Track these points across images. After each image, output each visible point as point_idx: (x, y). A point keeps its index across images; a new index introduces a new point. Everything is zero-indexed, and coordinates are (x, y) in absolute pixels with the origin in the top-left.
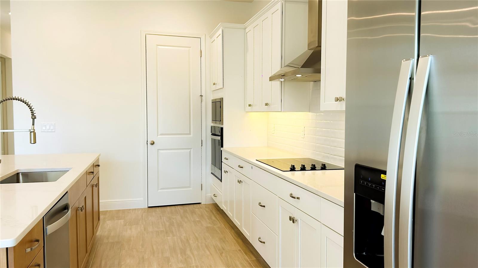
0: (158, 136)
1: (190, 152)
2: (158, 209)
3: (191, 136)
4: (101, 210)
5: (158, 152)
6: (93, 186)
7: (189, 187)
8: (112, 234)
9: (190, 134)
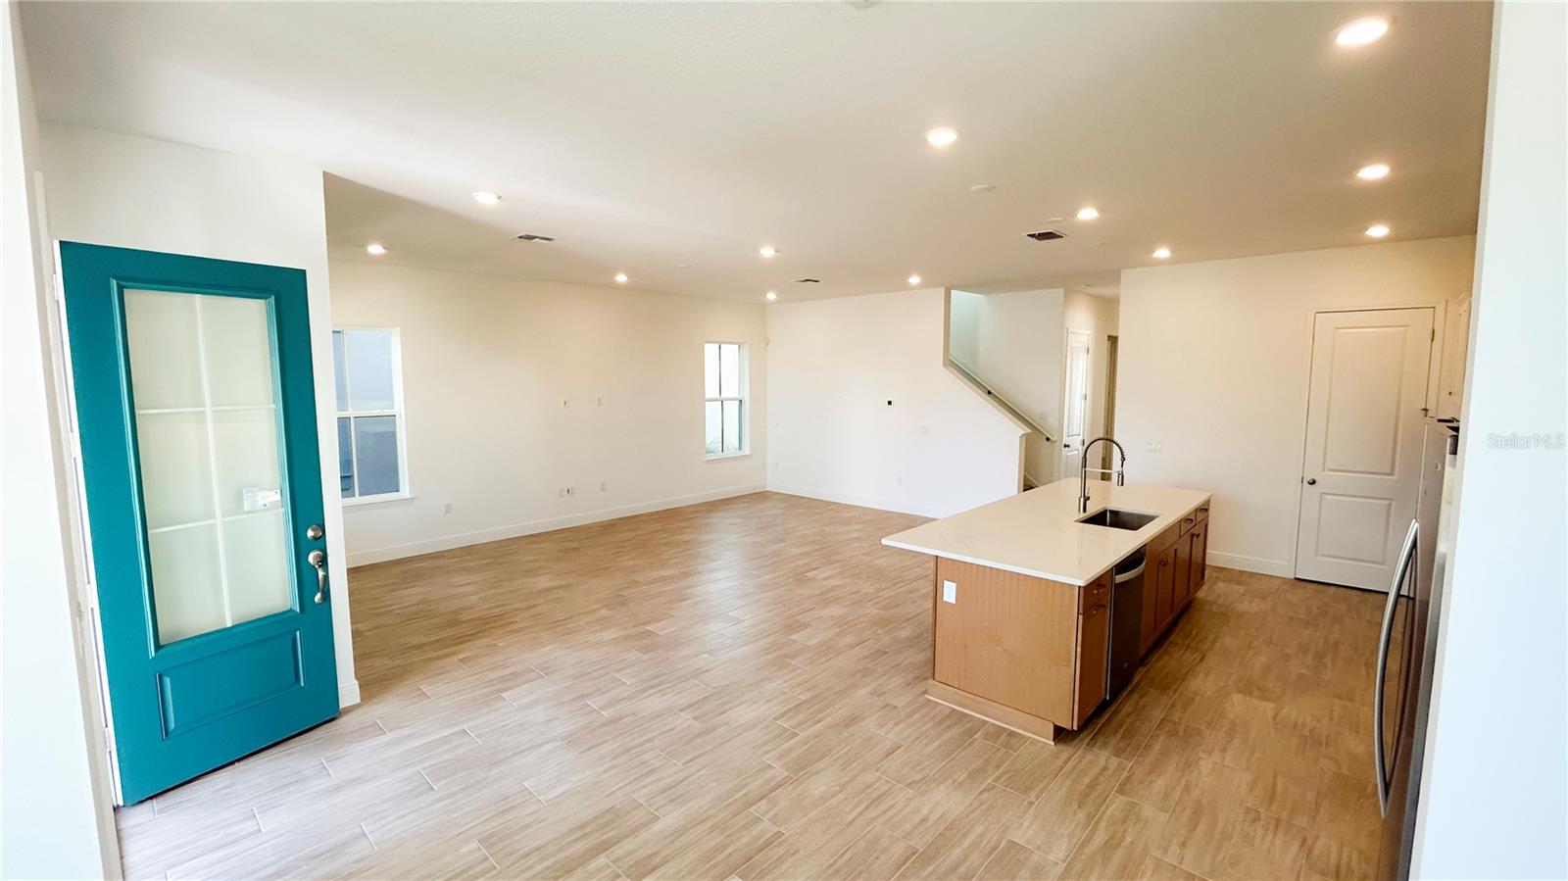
0: (1323, 470)
1: (1390, 505)
2: (1310, 586)
3: (1395, 477)
4: (1207, 563)
5: (1321, 497)
6: (1192, 536)
7: (1382, 563)
8: (1220, 602)
9: (1392, 474)
